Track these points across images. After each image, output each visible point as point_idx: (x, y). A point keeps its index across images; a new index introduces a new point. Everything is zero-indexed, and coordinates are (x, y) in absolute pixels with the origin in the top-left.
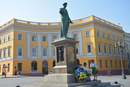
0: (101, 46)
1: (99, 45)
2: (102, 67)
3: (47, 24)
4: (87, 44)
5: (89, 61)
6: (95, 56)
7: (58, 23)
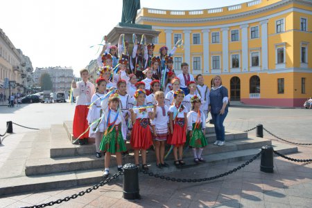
0: (307, 50)
1: (303, 49)
2: (306, 91)
3: (202, 13)
4: (276, 46)
5: (278, 79)
6: (292, 71)
7: (222, 8)
